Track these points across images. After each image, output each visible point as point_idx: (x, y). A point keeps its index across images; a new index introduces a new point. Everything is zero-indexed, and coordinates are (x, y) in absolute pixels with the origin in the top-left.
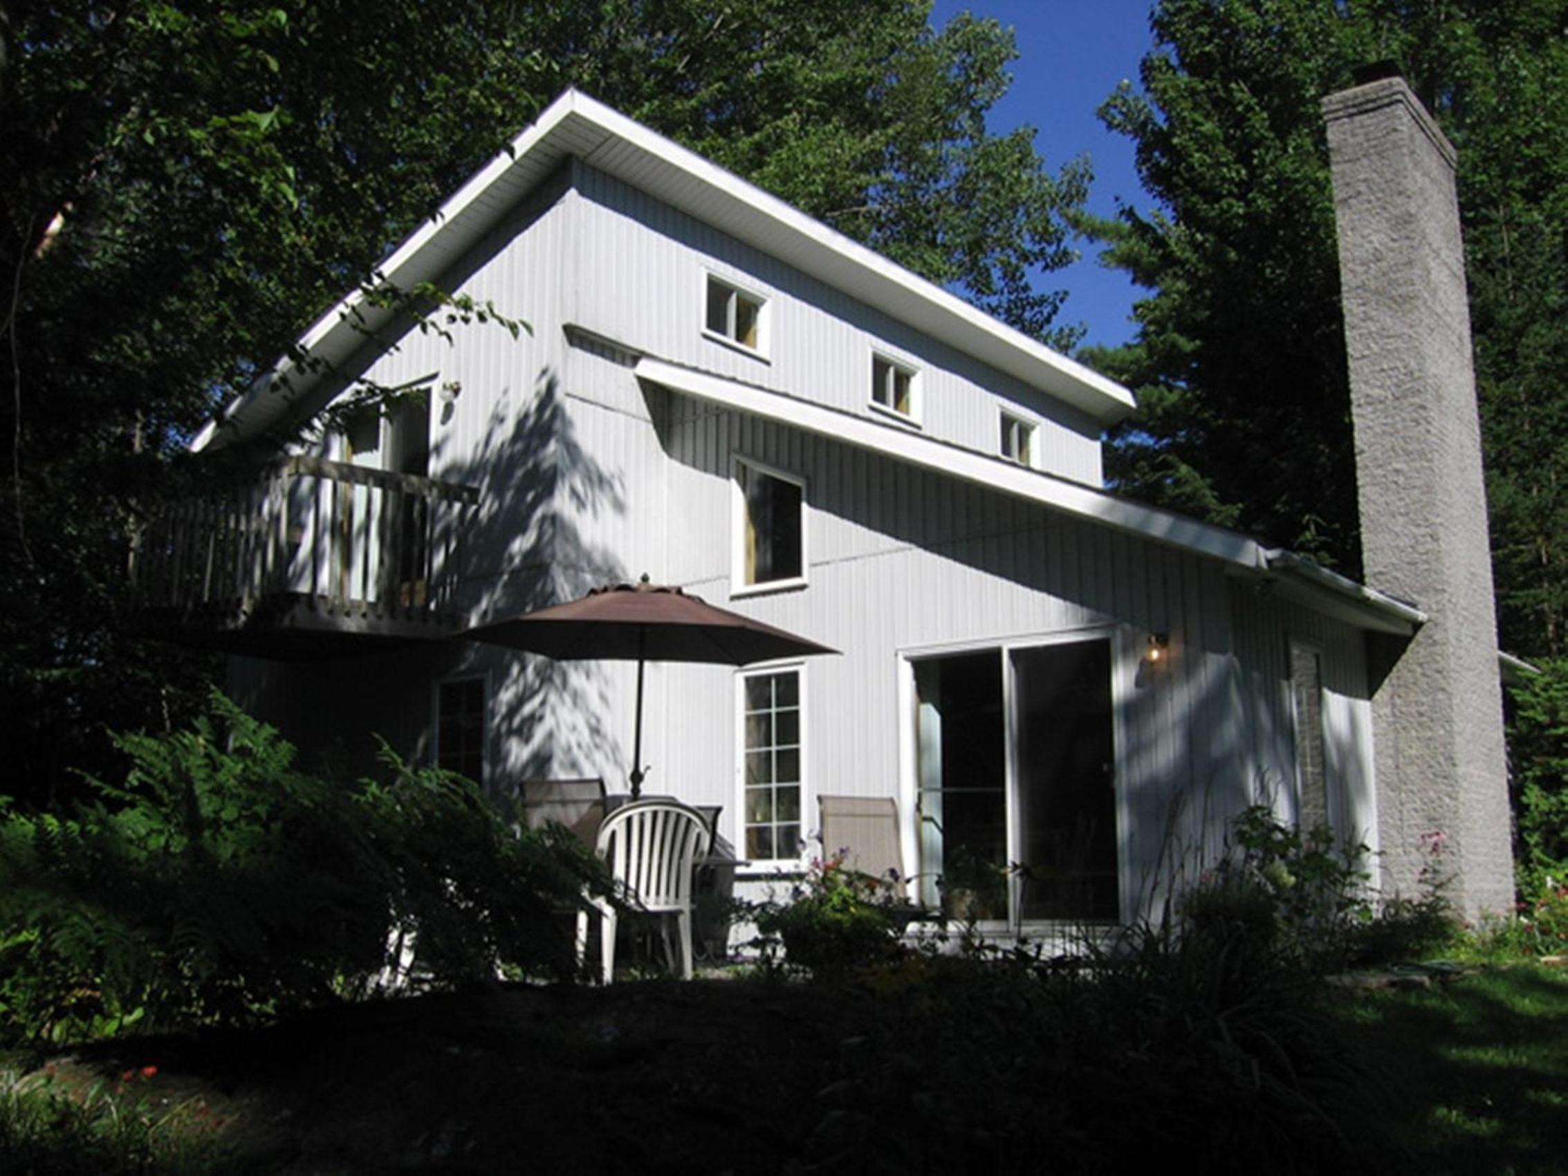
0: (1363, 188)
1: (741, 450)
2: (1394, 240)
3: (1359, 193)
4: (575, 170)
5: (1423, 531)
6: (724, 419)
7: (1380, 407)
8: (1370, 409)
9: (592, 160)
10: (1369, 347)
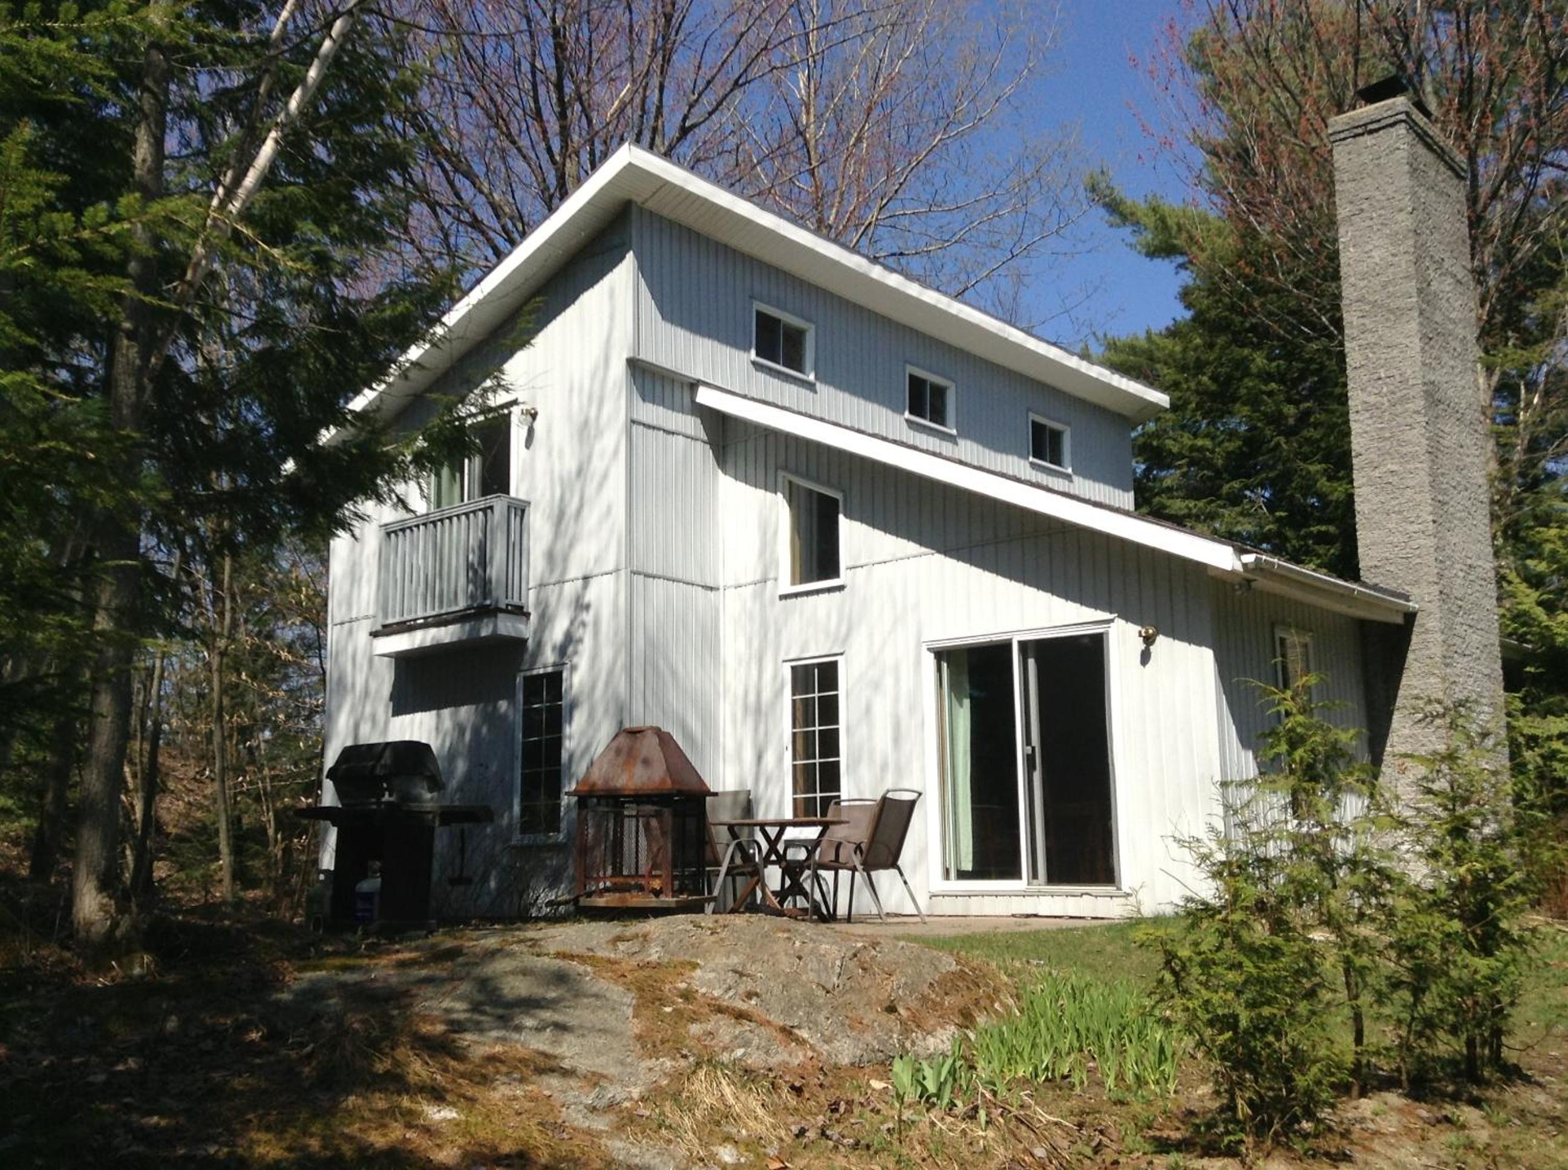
0: (1365, 206)
1: (786, 468)
2: (1394, 255)
3: (1362, 210)
4: (634, 216)
5: (1416, 527)
6: (771, 439)
7: (1377, 413)
8: (1367, 415)
9: (649, 205)
10: (1367, 358)
